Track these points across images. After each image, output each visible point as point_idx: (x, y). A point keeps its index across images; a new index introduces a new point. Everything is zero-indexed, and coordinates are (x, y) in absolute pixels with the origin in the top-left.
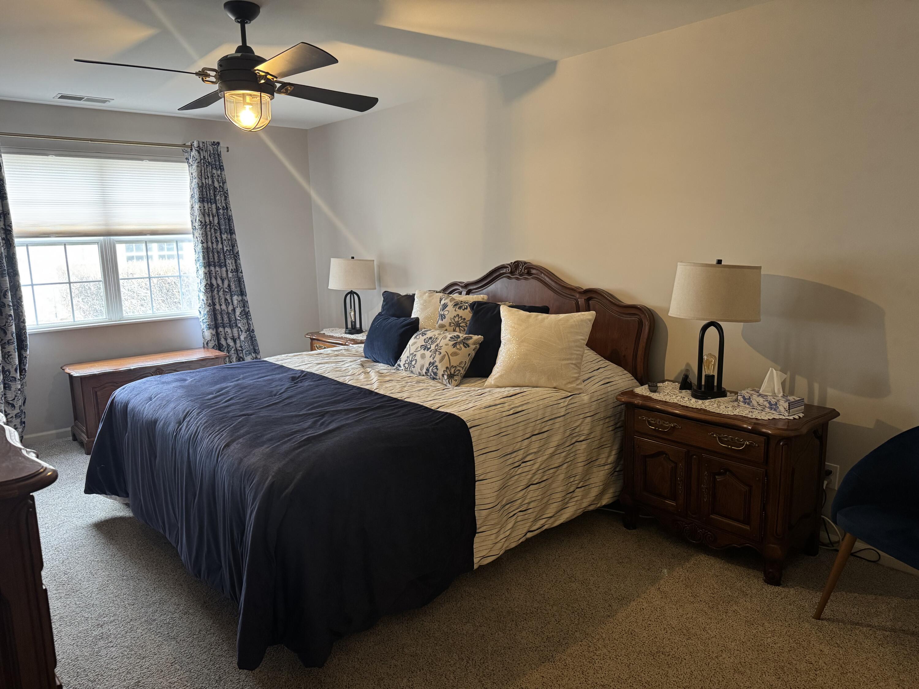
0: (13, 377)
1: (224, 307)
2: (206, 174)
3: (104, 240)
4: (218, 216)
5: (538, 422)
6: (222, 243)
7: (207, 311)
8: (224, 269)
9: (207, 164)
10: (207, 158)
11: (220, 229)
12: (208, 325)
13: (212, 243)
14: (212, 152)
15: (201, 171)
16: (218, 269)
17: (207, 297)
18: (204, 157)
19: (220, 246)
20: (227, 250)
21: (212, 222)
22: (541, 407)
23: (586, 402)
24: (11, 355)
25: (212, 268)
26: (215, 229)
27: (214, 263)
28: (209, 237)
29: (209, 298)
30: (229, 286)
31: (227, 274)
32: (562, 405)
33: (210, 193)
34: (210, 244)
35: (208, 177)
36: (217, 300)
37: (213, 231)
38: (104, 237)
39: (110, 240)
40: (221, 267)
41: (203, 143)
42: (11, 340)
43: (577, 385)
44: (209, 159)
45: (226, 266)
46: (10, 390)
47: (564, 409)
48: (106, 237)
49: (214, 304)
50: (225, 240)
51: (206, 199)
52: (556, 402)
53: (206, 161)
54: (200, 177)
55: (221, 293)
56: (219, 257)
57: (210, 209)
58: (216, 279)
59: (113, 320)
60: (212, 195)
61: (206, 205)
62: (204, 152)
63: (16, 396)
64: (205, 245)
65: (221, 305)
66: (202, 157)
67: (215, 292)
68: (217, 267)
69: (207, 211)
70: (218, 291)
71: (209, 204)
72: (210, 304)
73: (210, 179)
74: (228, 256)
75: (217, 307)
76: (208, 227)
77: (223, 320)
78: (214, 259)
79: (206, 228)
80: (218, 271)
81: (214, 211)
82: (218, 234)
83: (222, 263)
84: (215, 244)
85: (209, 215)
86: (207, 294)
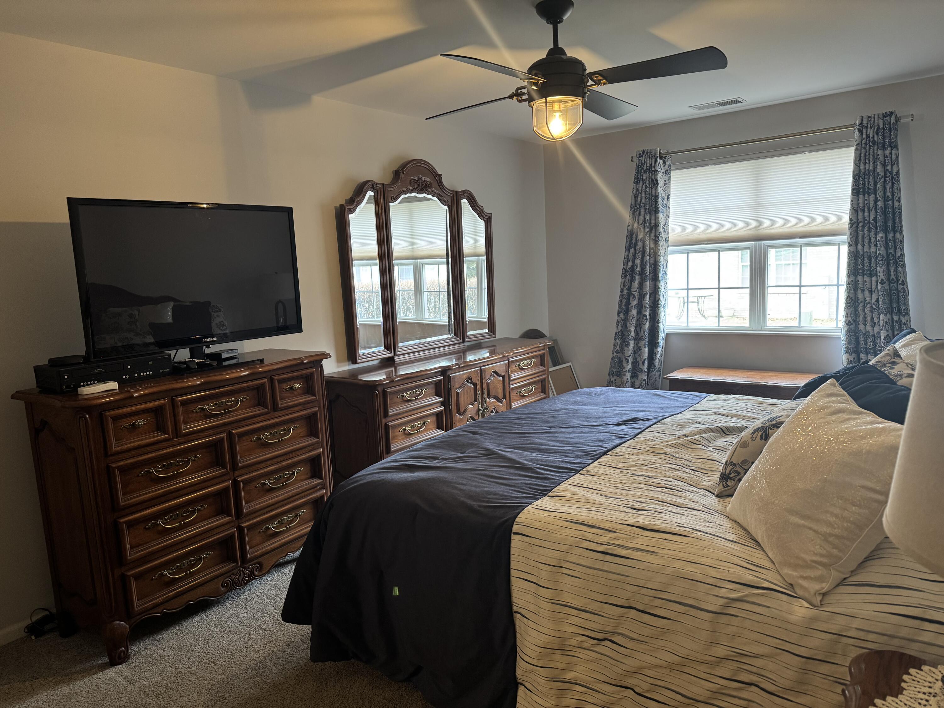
0: (640, 368)
1: (869, 328)
2: (867, 157)
3: (755, 245)
4: (876, 210)
5: (644, 591)
6: (875, 245)
7: (846, 331)
8: (874, 279)
9: (871, 144)
10: (871, 136)
11: (876, 227)
12: (845, 348)
13: (863, 246)
14: (881, 126)
15: (860, 154)
16: (867, 278)
17: (847, 314)
18: (867, 135)
19: (873, 249)
20: (880, 254)
21: (867, 219)
22: (669, 571)
23: (793, 618)
24: (641, 349)
25: (860, 278)
26: (869, 228)
27: (863, 271)
28: (860, 237)
29: (849, 315)
30: (877, 301)
31: (877, 286)
32: (723, 592)
33: (869, 181)
34: (860, 247)
35: (869, 161)
36: (861, 318)
37: (866, 229)
38: (755, 242)
39: (761, 244)
40: (871, 276)
41: (869, 117)
42: (642, 336)
43: (802, 577)
44: (876, 136)
45: (877, 275)
46: (637, 379)
47: (722, 602)
48: (757, 242)
49: (856, 322)
50: (879, 241)
51: (861, 190)
52: (711, 581)
53: (869, 141)
54: (857, 162)
55: (868, 308)
56: (870, 263)
57: (866, 202)
58: (863, 291)
59: (754, 329)
60: (872, 183)
61: (861, 197)
62: (869, 129)
63: (640, 385)
64: (853, 248)
65: (865, 325)
66: (864, 136)
67: (860, 307)
68: (865, 276)
69: (861, 205)
70: (864, 307)
71: (866, 195)
72: (849, 322)
73: (871, 163)
74: (880, 262)
75: (861, 327)
76: (860, 225)
77: (866, 344)
78: (863, 265)
79: (857, 227)
80: (866, 281)
81: (872, 203)
82: (872, 233)
83: (873, 270)
84: (867, 245)
85: (863, 211)
86: (847, 310)
